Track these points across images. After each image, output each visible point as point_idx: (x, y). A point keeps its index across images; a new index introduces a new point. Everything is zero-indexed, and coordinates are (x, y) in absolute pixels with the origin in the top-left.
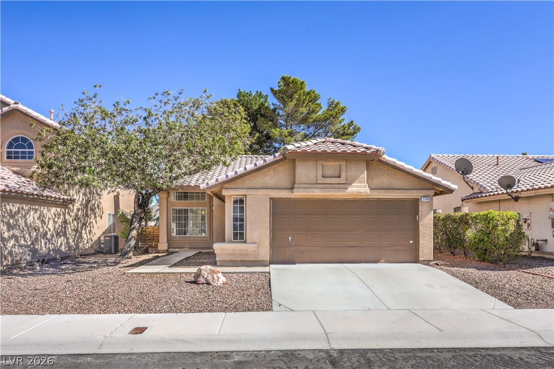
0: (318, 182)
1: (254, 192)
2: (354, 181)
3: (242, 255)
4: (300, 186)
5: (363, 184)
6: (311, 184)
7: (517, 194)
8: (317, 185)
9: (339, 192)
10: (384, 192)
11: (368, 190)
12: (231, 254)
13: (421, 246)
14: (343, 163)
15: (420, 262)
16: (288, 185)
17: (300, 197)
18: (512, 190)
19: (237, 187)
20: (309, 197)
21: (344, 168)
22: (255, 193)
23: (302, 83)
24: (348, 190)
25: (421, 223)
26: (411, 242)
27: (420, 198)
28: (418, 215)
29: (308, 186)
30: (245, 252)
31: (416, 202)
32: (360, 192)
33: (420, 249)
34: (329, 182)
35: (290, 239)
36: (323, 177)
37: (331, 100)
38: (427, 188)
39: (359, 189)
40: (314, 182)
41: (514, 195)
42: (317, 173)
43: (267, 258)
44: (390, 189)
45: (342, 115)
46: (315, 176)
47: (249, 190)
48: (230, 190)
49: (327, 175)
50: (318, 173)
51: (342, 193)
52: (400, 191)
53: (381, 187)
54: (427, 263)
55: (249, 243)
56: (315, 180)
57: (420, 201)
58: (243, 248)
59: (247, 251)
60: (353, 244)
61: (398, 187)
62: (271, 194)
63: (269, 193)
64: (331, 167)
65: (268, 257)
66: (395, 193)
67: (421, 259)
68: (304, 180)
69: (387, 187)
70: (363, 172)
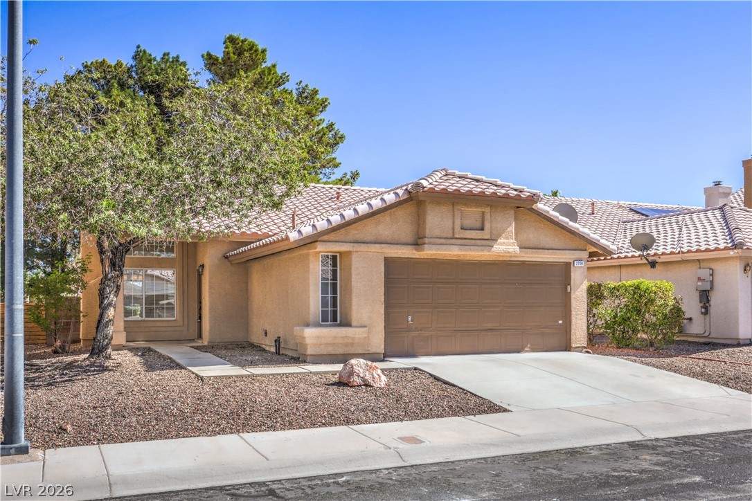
0: (456, 236)
1: (363, 248)
2: (499, 236)
3: (346, 345)
4: (432, 240)
5: (511, 241)
6: (445, 238)
7: (654, 258)
8: (454, 240)
9: (483, 250)
10: (532, 253)
11: (518, 249)
12: (330, 344)
13: (573, 327)
14: (487, 210)
15: (572, 349)
16: (410, 239)
17: (426, 257)
18: (649, 252)
19: (337, 239)
20: (437, 257)
21: (487, 217)
22: (365, 250)
23: (264, 51)
24: (494, 249)
25: (573, 296)
26: (560, 322)
27: (572, 261)
28: (570, 284)
29: (443, 241)
30: (350, 341)
31: (567, 266)
32: (509, 252)
33: (573, 331)
34: (469, 237)
35: (410, 319)
36: (461, 229)
37: (303, 85)
38: (580, 248)
39: (507, 247)
40: (451, 235)
41: (650, 259)
42: (454, 223)
43: (381, 349)
44: (538, 249)
45: (321, 112)
46: (451, 226)
47: (356, 245)
48: (328, 243)
49: (465, 227)
50: (456, 223)
51: (486, 253)
52: (550, 251)
53: (527, 246)
54: (579, 349)
55: (356, 327)
56: (451, 232)
57: (572, 266)
58: (349, 335)
59: (353, 339)
60: (490, 325)
61: (547, 246)
62: (387, 251)
63: (384, 250)
64: (472, 214)
65: (383, 347)
66: (544, 254)
67: (573, 346)
68: (437, 232)
69: (534, 246)
70: (511, 224)
